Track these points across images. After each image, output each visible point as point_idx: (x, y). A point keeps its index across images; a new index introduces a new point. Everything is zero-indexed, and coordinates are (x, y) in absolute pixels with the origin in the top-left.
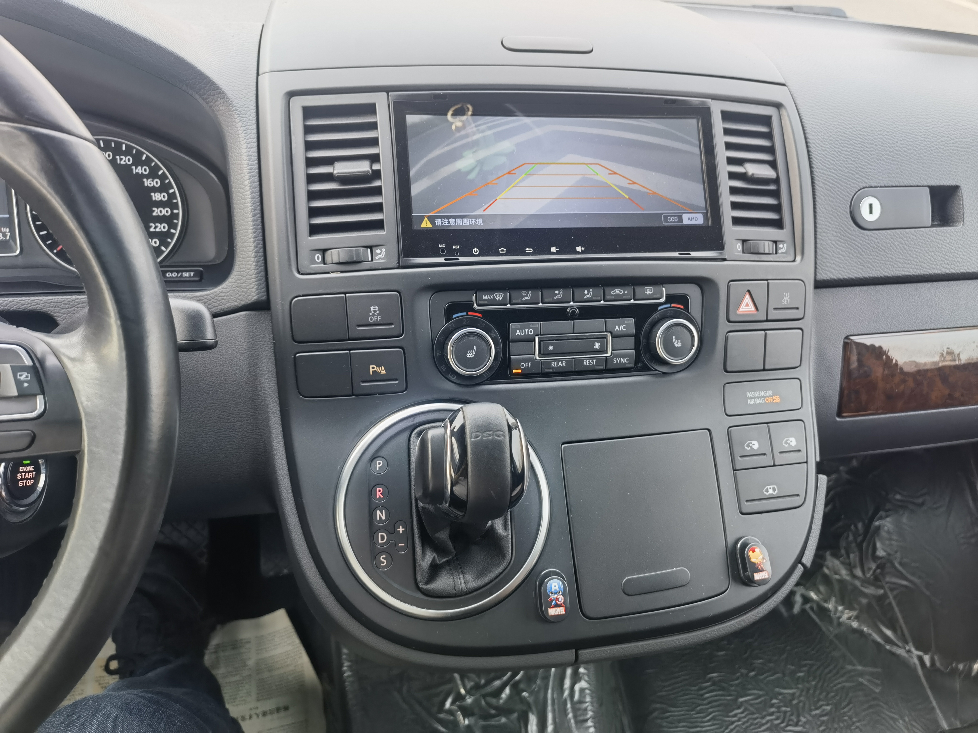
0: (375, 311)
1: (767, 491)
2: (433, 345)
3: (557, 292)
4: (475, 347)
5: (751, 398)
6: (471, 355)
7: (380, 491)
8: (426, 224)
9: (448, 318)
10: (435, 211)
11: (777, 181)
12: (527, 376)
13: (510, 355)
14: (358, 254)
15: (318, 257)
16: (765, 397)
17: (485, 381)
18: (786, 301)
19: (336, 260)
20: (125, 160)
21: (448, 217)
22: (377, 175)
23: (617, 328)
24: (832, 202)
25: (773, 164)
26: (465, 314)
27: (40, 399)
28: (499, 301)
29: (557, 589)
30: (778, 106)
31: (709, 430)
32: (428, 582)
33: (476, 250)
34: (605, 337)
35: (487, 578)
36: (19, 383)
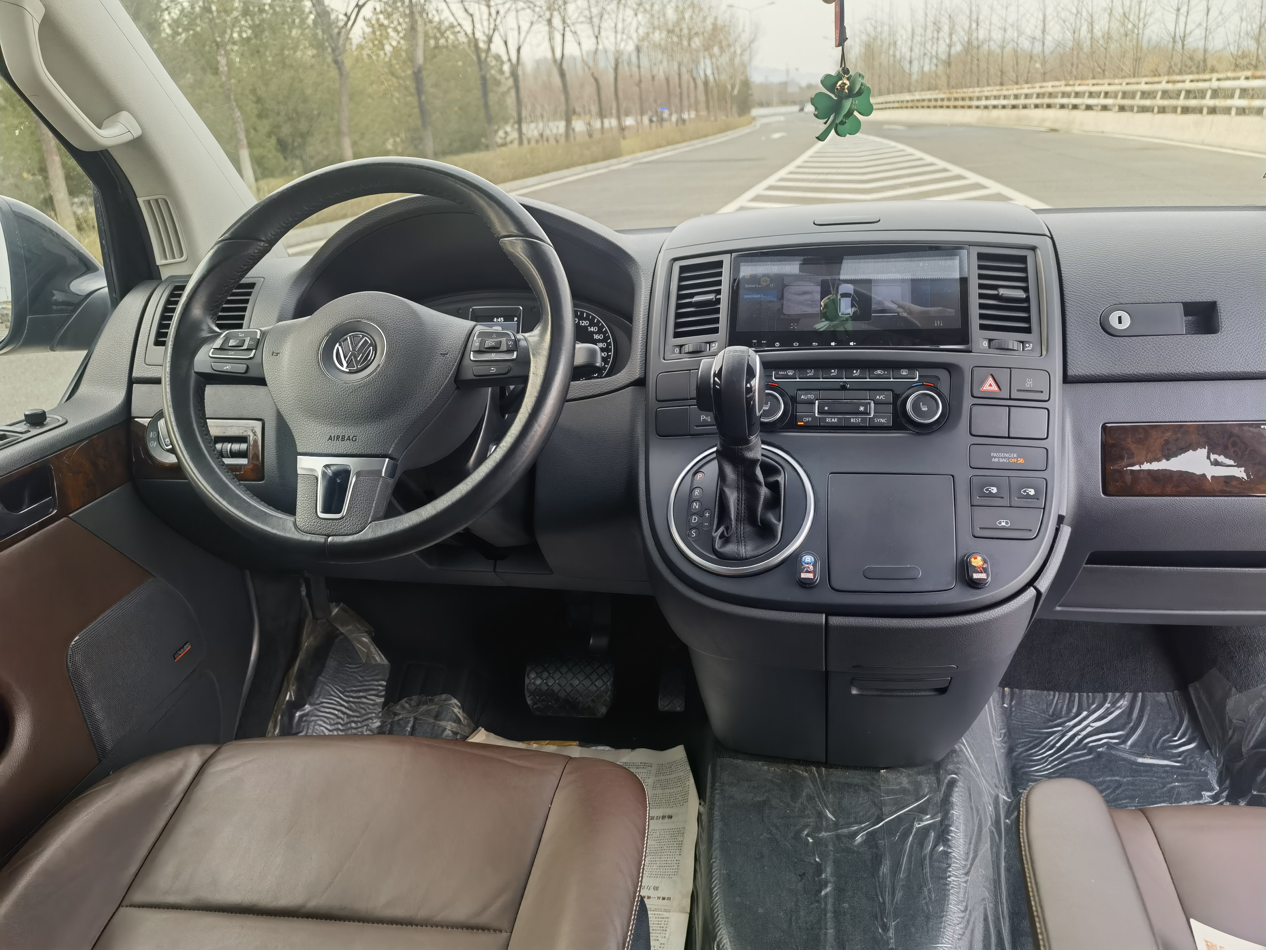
1: (1000, 523)
3: (833, 371)
4: (769, 402)
5: (995, 457)
6: (765, 408)
7: (697, 491)
11: (1027, 300)
12: (807, 428)
13: (796, 412)
14: (700, 347)
15: (677, 350)
16: (1009, 458)
17: (777, 430)
18: (1029, 384)
19: (687, 351)
20: (584, 323)
22: (718, 301)
23: (878, 397)
24: (1082, 315)
25: (1026, 289)
27: (515, 353)
28: (791, 375)
29: (809, 561)
30: (1033, 249)
31: (953, 476)
32: (721, 547)
33: (777, 344)
34: (869, 404)
35: (761, 551)
36: (508, 345)
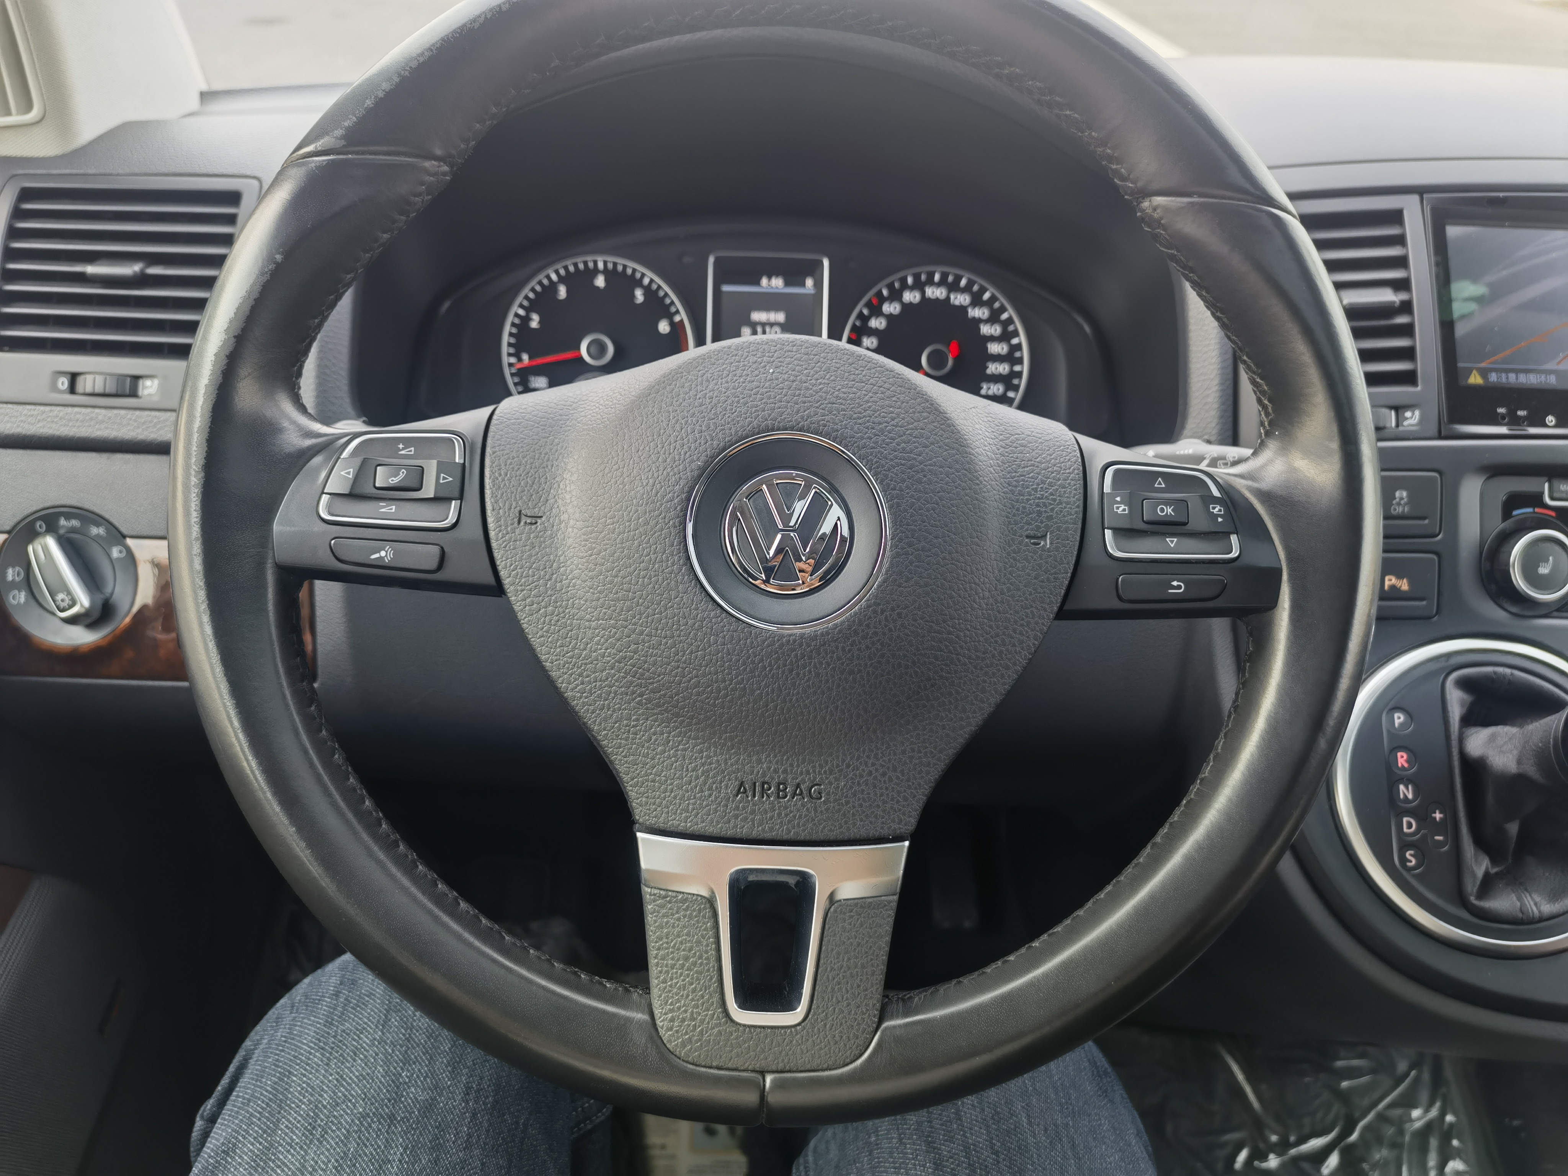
0: (1402, 499)
2: (1481, 553)
4: (1551, 558)
6: (1544, 570)
7: (1402, 757)
8: (1475, 379)
9: (1507, 514)
10: (1488, 361)
17: (1552, 612)
21: (1507, 371)
22: (1406, 307)
26: (1530, 510)
27: (1234, 539)
32: (1481, 897)
33: (1551, 420)
36: (1209, 516)
